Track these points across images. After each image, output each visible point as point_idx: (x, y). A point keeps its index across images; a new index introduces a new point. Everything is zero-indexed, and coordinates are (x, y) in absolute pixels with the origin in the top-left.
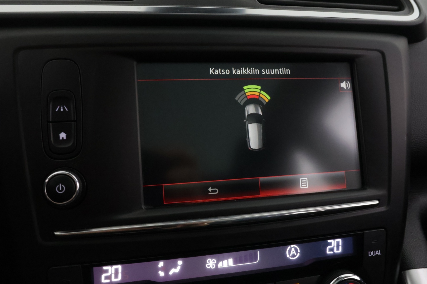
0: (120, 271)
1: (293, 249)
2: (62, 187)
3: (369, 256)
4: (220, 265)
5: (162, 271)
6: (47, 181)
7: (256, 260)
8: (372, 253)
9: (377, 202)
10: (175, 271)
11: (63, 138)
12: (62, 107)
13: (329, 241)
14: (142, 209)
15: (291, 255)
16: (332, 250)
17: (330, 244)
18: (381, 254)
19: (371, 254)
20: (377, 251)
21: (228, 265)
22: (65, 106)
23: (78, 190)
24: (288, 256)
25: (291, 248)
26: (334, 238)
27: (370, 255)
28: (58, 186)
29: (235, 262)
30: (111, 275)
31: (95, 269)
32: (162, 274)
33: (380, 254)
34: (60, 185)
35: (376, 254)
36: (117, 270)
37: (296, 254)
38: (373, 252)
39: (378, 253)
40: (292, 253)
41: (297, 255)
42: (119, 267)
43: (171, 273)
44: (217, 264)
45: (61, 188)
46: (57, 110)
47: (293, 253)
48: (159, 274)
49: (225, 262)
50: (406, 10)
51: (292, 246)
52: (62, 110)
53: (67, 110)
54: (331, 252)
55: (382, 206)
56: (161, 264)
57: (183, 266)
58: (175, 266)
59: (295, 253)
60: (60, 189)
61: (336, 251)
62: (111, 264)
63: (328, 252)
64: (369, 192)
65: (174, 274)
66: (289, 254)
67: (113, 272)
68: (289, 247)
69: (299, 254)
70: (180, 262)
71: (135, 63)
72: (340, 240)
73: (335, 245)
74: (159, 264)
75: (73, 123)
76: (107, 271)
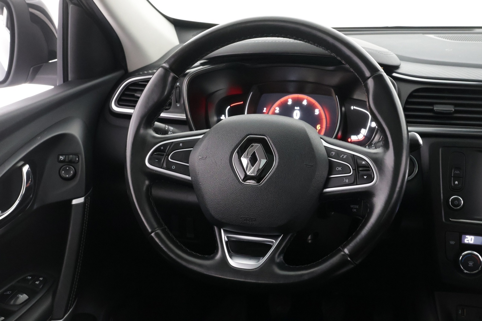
6: (451, 199)
22: (458, 171)
30: (469, 240)
34: (456, 201)
45: (456, 203)
53: (459, 173)
75: (461, 178)
76: (467, 238)
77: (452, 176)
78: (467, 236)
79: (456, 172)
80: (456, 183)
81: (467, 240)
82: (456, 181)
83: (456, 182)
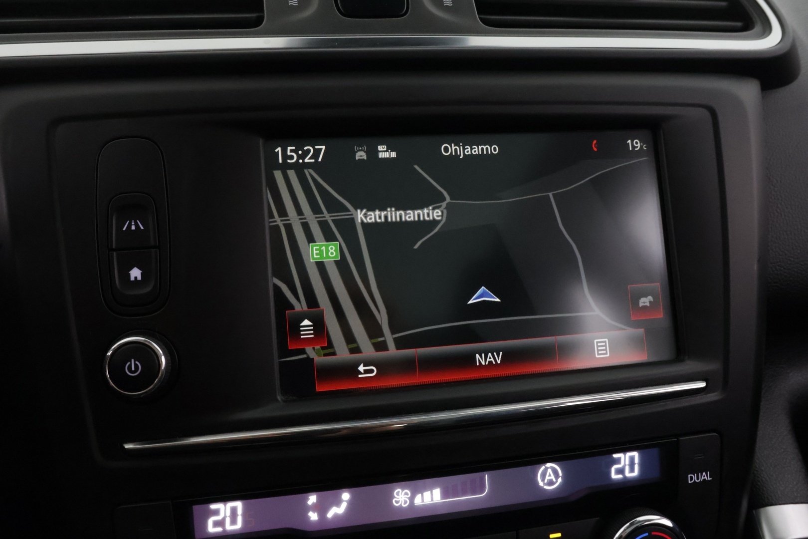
0: (240, 511)
1: (550, 471)
2: (136, 366)
3: (690, 482)
4: (418, 501)
5: (314, 511)
6: (109, 354)
7: (482, 491)
8: (695, 477)
9: (702, 385)
10: (337, 511)
11: (136, 278)
12: (133, 223)
13: (615, 456)
14: (277, 401)
15: (546, 481)
16: (621, 471)
17: (618, 461)
18: (711, 479)
19: (693, 478)
20: (704, 473)
21: (432, 500)
22: (138, 221)
23: (164, 368)
24: (541, 484)
25: (546, 469)
26: (624, 450)
27: (691, 480)
28: (129, 363)
29: (445, 494)
30: (224, 519)
31: (197, 509)
32: (313, 516)
33: (709, 479)
34: (133, 361)
35: (703, 478)
36: (234, 511)
37: (554, 480)
38: (696, 475)
39: (706, 477)
40: (547, 478)
41: (557, 481)
42: (239, 505)
43: (330, 515)
44: (412, 499)
45: (133, 367)
46: (124, 229)
47: (550, 478)
48: (309, 518)
49: (427, 495)
50: (758, 28)
51: (549, 465)
52: (133, 228)
53: (142, 228)
54: (620, 476)
55: (713, 392)
56: (312, 499)
57: (351, 503)
58: (338, 503)
59: (553, 477)
60: (133, 369)
61: (628, 474)
62: (225, 499)
63: (614, 476)
64: (689, 366)
65: (336, 516)
66: (543, 480)
67: (228, 513)
68: (543, 468)
69: (560, 480)
70: (346, 496)
71: (261, 142)
72: (635, 454)
73: (627, 462)
74: (308, 499)
75: (153, 250)
76: (216, 512)
77: (114, 247)
78: (213, 506)
79: (130, 225)
80: (132, 279)
81: (216, 524)
82: (131, 269)
83: (136, 273)
